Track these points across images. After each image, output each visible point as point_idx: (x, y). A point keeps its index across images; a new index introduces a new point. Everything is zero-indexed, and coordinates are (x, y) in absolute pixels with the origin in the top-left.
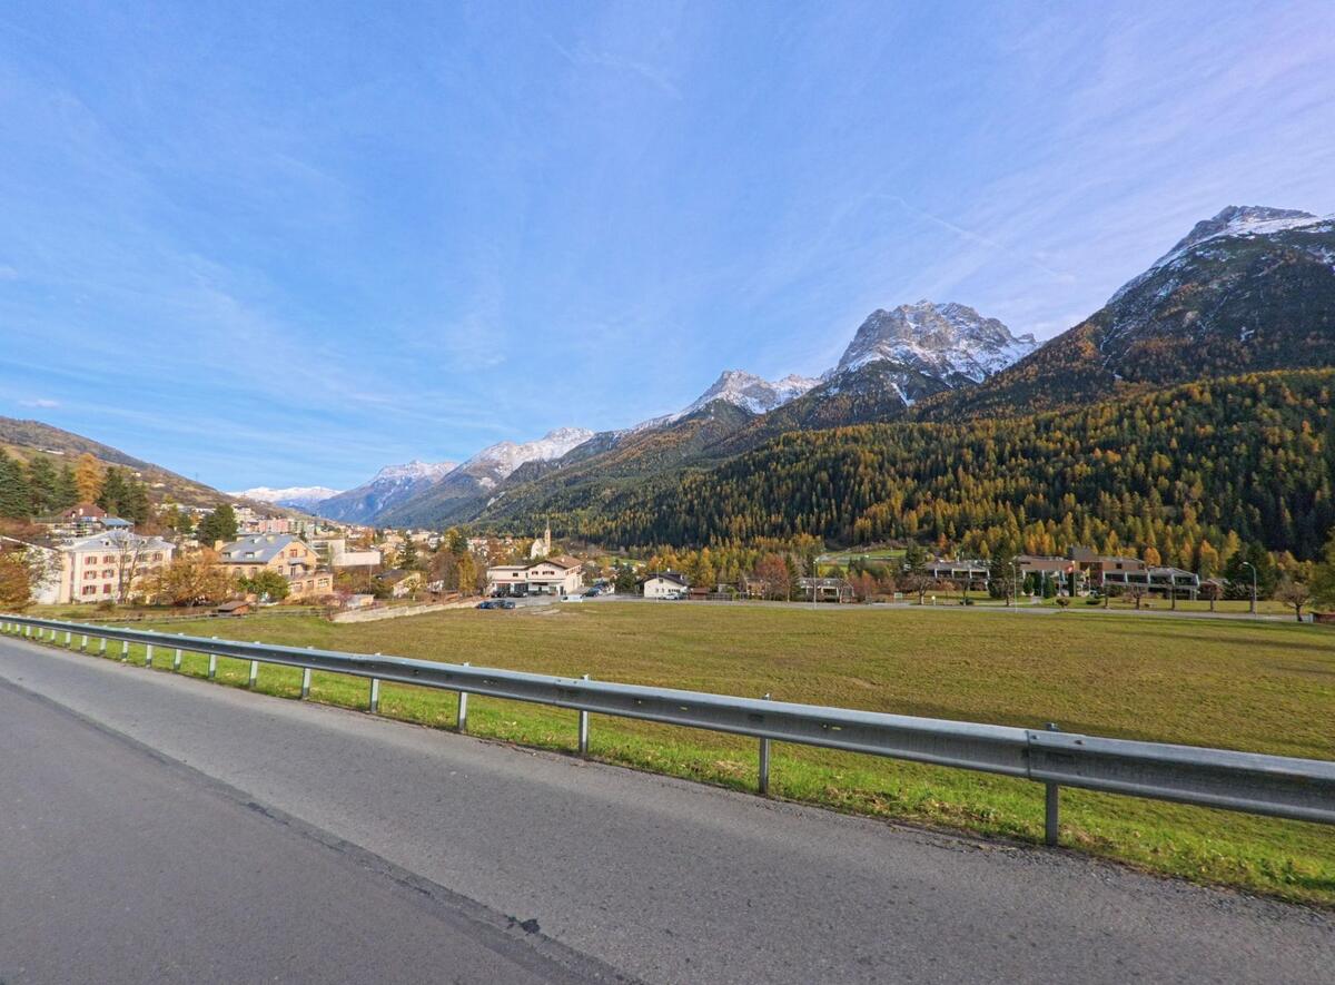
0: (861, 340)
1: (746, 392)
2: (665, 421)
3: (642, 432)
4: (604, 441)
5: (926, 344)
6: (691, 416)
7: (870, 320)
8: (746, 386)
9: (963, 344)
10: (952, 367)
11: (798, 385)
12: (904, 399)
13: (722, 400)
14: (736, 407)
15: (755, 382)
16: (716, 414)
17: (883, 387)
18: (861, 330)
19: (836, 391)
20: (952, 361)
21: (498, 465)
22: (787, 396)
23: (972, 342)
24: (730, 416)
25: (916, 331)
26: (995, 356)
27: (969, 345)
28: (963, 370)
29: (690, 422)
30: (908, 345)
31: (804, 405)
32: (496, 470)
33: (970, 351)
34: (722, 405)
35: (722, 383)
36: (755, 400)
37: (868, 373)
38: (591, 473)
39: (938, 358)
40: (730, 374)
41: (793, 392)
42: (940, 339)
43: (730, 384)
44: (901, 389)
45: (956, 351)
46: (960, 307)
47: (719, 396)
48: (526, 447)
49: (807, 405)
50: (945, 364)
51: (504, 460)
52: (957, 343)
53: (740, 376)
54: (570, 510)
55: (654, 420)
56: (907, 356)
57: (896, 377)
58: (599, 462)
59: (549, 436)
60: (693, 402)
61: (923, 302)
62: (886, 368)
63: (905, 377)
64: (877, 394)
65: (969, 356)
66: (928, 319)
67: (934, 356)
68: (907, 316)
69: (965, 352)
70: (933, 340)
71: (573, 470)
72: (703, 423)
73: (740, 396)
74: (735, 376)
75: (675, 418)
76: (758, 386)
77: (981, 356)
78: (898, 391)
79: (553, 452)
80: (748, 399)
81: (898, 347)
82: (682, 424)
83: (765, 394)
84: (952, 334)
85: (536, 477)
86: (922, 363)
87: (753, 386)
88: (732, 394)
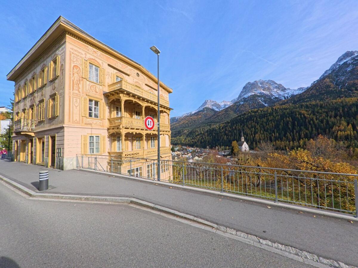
0: (245, 90)
1: (213, 105)
2: (191, 114)
3: (184, 117)
5: (265, 90)
6: (199, 112)
7: (246, 85)
8: (212, 104)
9: (275, 90)
10: (274, 96)
11: (226, 103)
12: (264, 104)
14: (211, 109)
15: (215, 102)
16: (206, 111)
17: (257, 101)
18: (244, 88)
19: (243, 103)
20: (273, 94)
23: (277, 89)
24: (210, 111)
25: (261, 87)
26: (285, 93)
27: (277, 90)
28: (277, 96)
29: (200, 113)
30: (260, 90)
31: (234, 107)
33: (278, 92)
34: (207, 109)
35: (205, 103)
36: (215, 107)
37: (252, 97)
39: (269, 93)
40: (207, 101)
42: (269, 89)
43: (208, 103)
44: (262, 101)
45: (274, 92)
46: (271, 81)
47: (206, 106)
49: (235, 107)
50: (272, 95)
52: (273, 90)
53: (210, 101)
55: (187, 114)
56: (261, 93)
57: (260, 98)
60: (198, 108)
61: (260, 80)
62: (257, 96)
63: (263, 98)
64: (256, 103)
65: (278, 93)
66: (264, 84)
67: (268, 93)
68: (258, 83)
69: (276, 92)
70: (267, 89)
72: (203, 113)
73: (211, 106)
74: (209, 101)
75: (193, 113)
76: (216, 104)
77: (282, 93)
78: (261, 102)
80: (213, 107)
81: (258, 91)
82: (197, 114)
83: (218, 106)
84: (271, 87)
86: (266, 95)
87: (214, 103)
88: (209, 105)
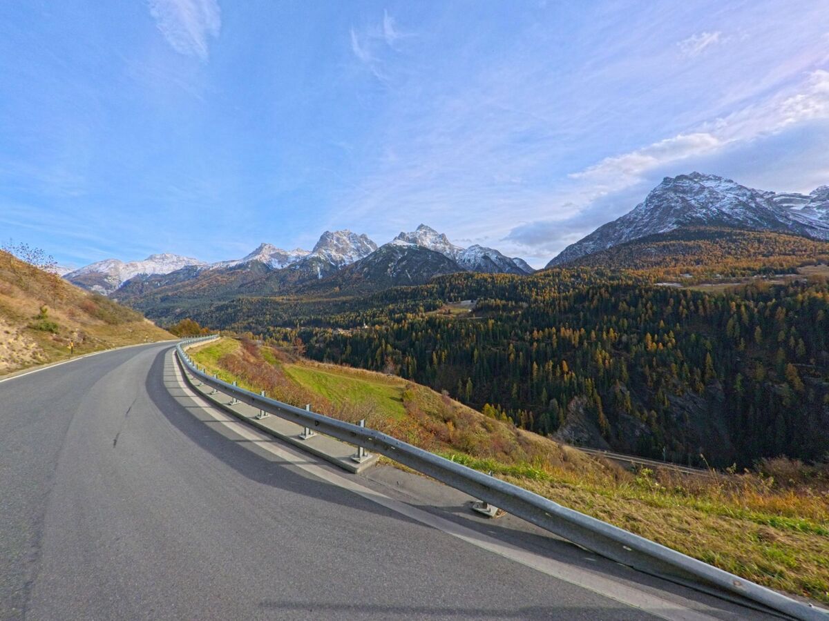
0: (319, 244)
1: (272, 256)
2: (227, 266)
3: (212, 271)
4: (190, 271)
5: (337, 251)
8: (272, 253)
10: (344, 262)
11: (301, 254)
12: (319, 275)
13: (257, 260)
14: (264, 264)
15: (277, 251)
17: (313, 269)
20: (345, 259)
21: (106, 276)
22: (294, 259)
24: (259, 269)
29: (238, 271)
31: (283, 272)
32: (106, 280)
34: (256, 263)
35: (260, 249)
36: (277, 260)
38: (176, 294)
39: (340, 258)
40: (265, 245)
41: (298, 257)
43: (264, 251)
44: (320, 270)
45: (348, 255)
47: (257, 257)
48: (131, 265)
51: (112, 273)
53: (270, 247)
54: (159, 317)
56: (329, 256)
57: (320, 265)
58: (184, 286)
59: (151, 258)
60: (244, 256)
62: (317, 261)
63: (323, 266)
68: (334, 237)
70: (341, 249)
71: (166, 290)
72: (243, 272)
73: (268, 258)
74: (267, 246)
76: (279, 253)
78: (318, 271)
79: (154, 269)
80: (272, 260)
82: (234, 271)
83: (282, 258)
85: (141, 291)
86: (333, 259)
87: (276, 253)
88: (264, 258)
